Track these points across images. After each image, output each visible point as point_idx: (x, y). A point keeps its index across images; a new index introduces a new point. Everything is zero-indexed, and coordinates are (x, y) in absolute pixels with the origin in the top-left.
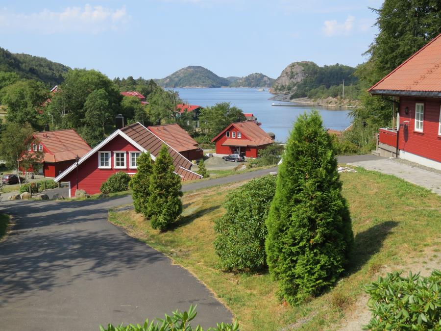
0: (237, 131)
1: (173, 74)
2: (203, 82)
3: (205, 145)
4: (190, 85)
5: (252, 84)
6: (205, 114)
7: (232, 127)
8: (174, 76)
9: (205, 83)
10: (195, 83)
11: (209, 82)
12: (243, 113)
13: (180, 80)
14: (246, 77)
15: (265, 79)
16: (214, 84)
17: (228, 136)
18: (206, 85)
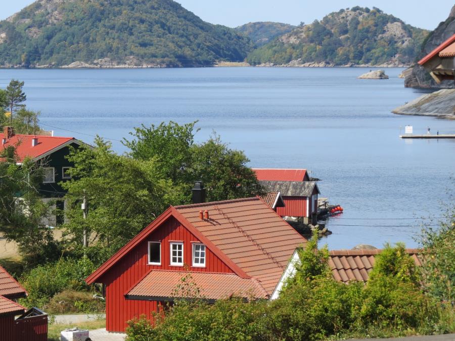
0: (190, 237)
1: (23, 14)
2: (144, 45)
3: (78, 294)
4: (90, 56)
5: (340, 51)
6: (89, 170)
7: (172, 223)
8: (28, 21)
9: (152, 50)
10: (110, 49)
11: (168, 44)
12: (247, 165)
13: (49, 38)
14: (316, 24)
15: (393, 29)
16: (187, 52)
17: (155, 258)
18: (154, 56)
